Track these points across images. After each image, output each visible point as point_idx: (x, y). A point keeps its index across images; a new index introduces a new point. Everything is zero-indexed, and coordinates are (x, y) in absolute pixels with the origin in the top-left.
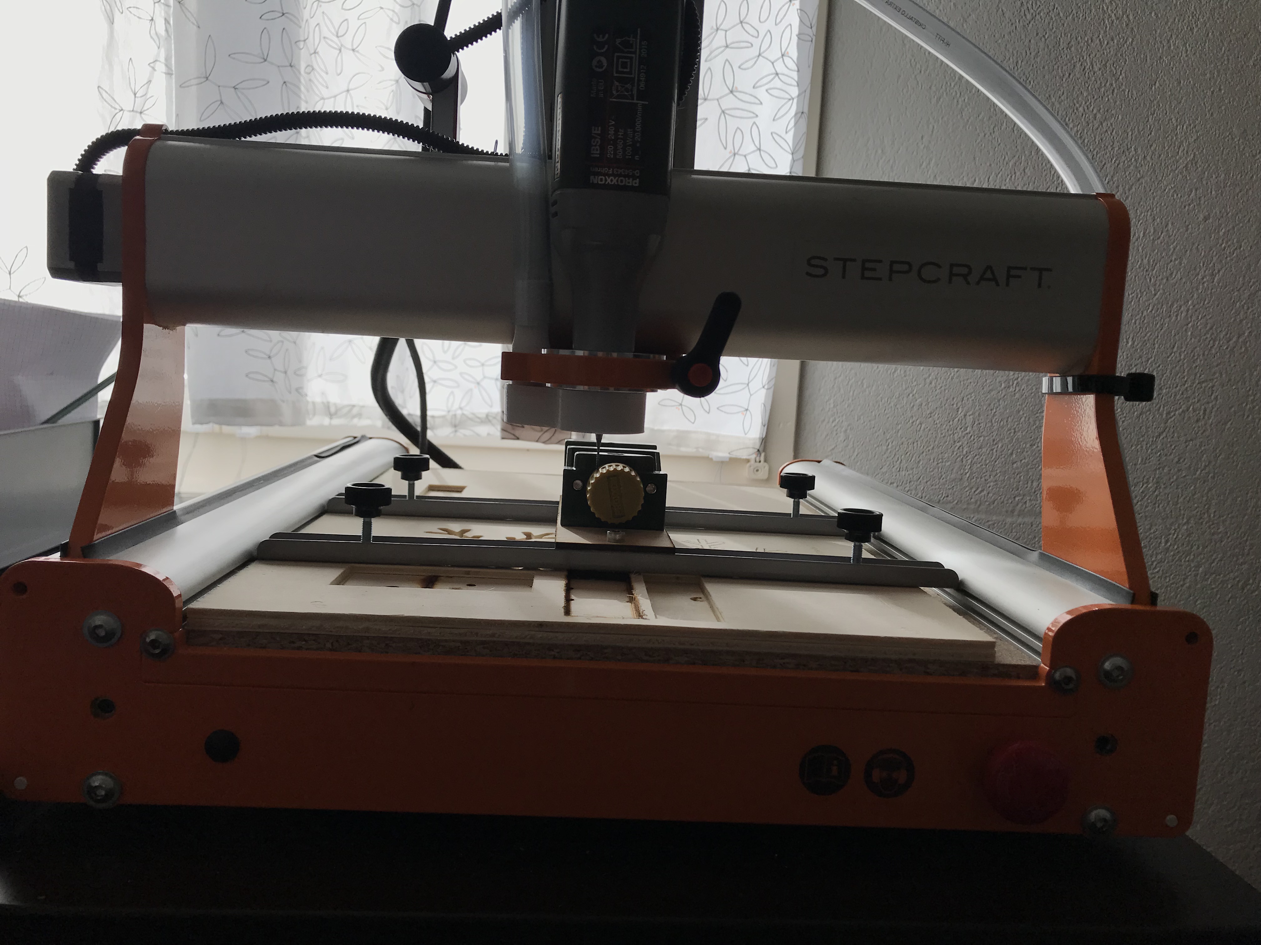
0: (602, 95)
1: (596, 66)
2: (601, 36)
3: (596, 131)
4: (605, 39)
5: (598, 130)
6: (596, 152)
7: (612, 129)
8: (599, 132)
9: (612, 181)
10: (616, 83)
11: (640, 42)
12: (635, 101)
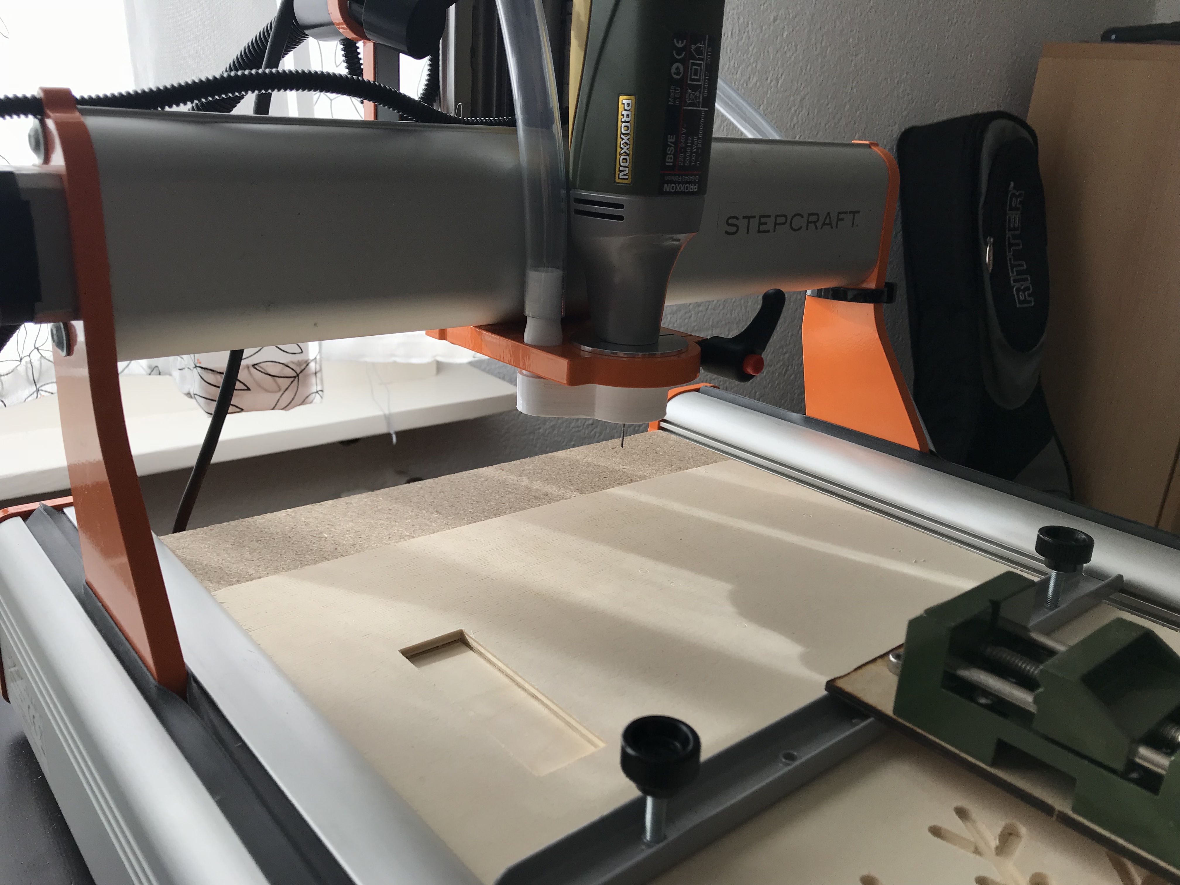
0: (677, 103)
1: (675, 73)
2: (680, 42)
3: (671, 139)
4: (684, 44)
5: (673, 139)
6: (669, 160)
7: (683, 137)
8: (674, 141)
9: (680, 188)
10: (690, 91)
11: (707, 48)
12: (701, 109)
